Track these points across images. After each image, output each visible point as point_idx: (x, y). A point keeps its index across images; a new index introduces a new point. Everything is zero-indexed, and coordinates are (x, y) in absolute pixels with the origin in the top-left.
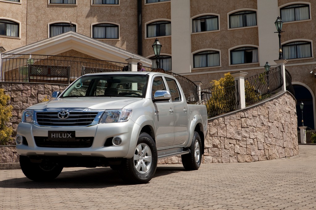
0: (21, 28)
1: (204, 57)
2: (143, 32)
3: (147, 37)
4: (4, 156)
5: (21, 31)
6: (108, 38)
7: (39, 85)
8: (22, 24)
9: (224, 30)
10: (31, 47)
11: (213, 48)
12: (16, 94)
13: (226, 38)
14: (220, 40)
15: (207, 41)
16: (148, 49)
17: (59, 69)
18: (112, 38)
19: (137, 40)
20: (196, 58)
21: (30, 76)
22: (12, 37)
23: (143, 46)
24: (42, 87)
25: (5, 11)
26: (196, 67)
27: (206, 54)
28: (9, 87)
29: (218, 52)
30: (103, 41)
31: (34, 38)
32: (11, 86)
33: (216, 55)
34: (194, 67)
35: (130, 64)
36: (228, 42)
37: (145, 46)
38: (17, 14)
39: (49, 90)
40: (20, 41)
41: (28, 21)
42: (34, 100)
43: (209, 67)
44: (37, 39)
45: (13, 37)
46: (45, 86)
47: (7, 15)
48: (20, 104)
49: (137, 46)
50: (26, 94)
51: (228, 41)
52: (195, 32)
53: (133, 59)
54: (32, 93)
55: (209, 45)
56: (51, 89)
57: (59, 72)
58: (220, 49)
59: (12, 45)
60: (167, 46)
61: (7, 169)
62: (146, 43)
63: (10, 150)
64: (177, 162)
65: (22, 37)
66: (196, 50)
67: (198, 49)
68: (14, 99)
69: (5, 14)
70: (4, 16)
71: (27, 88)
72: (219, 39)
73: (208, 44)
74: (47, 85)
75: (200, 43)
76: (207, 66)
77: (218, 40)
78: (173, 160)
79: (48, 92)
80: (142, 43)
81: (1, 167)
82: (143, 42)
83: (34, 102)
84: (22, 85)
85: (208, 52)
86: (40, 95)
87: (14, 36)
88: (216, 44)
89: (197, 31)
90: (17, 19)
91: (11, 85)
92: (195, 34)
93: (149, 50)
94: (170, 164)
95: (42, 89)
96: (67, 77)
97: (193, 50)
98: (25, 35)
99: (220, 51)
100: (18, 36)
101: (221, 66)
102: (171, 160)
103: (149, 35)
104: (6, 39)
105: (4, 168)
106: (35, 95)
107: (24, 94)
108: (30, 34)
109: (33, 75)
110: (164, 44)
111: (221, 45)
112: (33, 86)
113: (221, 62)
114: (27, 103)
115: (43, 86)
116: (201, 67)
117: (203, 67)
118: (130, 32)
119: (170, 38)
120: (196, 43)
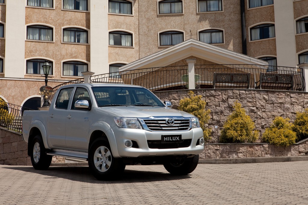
0: (134, 38)
3: (251, 40)
5: (135, 40)
6: (214, 43)
7: (228, 91)
8: (135, 34)
12: (210, 99)
16: (253, 51)
18: (217, 42)
19: (242, 44)
20: (302, 58)
22: (127, 46)
23: (248, 49)
24: (231, 93)
25: (120, 23)
28: (203, 93)
31: (146, 46)
32: (205, 93)
35: (302, 69)
37: (250, 48)
38: (130, 25)
39: (237, 94)
40: (134, 49)
41: (141, 31)
42: (225, 104)
44: (149, 47)
45: (128, 46)
46: (234, 92)
47: (122, 27)
48: (213, 107)
49: (241, 49)
50: (218, 99)
52: (299, 33)
54: (223, 98)
56: (239, 94)
59: (127, 54)
60: (272, 48)
62: (251, 46)
65: (135, 46)
66: (301, 50)
67: (303, 50)
68: (209, 103)
69: (120, 26)
70: (119, 28)
71: (219, 94)
74: (235, 91)
75: (305, 43)
79: (236, 96)
80: (246, 46)
82: (247, 45)
83: (225, 105)
84: (214, 91)
86: (229, 100)
87: (129, 46)
89: (301, 32)
90: (130, 30)
91: (205, 92)
92: (300, 35)
93: (254, 53)
95: (231, 94)
97: (298, 50)
98: (138, 44)
100: (132, 45)
103: (253, 38)
104: (122, 48)
106: (226, 99)
107: (216, 99)
108: (142, 43)
109: (219, 82)
110: (268, 46)
112: (223, 92)
114: (219, 106)
115: (232, 91)
118: (235, 36)
119: (275, 40)
120: (301, 44)
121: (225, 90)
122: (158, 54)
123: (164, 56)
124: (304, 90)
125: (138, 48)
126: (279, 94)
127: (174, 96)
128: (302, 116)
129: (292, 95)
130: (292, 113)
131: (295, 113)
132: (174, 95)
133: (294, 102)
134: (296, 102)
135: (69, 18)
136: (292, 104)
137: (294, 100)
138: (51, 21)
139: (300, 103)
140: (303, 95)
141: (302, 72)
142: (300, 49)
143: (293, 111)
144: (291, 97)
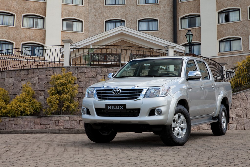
0: (84, 25)
1: (228, 43)
2: (177, 25)
3: (181, 28)
4: (73, 123)
5: (84, 27)
6: (150, 30)
7: (98, 69)
8: (84, 21)
9: (245, 21)
11: (235, 35)
12: (81, 76)
13: (247, 27)
14: (241, 29)
15: (230, 30)
16: (182, 38)
17: (113, 56)
18: (153, 30)
19: (173, 31)
20: (222, 44)
21: (91, 61)
22: (77, 32)
23: (178, 36)
24: (100, 70)
25: (72, 12)
26: (221, 51)
27: (229, 40)
28: (76, 70)
29: (240, 39)
30: (146, 33)
31: (94, 32)
32: (77, 70)
33: (238, 42)
34: (220, 52)
35: (168, 51)
36: (248, 30)
37: (180, 35)
38: (81, 14)
39: (105, 72)
40: (83, 35)
41: (89, 19)
42: (94, 80)
43: (232, 51)
44: (96, 32)
47: (74, 15)
48: (84, 83)
49: (173, 36)
50: (88, 75)
51: (248, 29)
52: (221, 23)
53: (170, 46)
54: (93, 74)
55: (232, 33)
56: (107, 71)
57: (113, 58)
58: (242, 36)
59: (78, 38)
60: (197, 35)
61: (75, 133)
62: (180, 33)
63: (77, 119)
64: (207, 128)
65: (84, 32)
66: (221, 38)
67: (223, 37)
68: (80, 79)
69: (72, 15)
70: (71, 16)
71: (89, 71)
72: (240, 28)
73: (231, 32)
74: (104, 68)
75: (225, 31)
76: (231, 50)
77: (240, 29)
78: (203, 127)
79: (105, 73)
81: (71, 132)
82: (178, 33)
84: (85, 68)
85: (232, 39)
86: (98, 76)
87: (79, 31)
88: (238, 32)
90: (81, 18)
92: (221, 25)
94: (201, 130)
95: (100, 72)
96: (119, 61)
97: (219, 38)
98: (87, 30)
99: (241, 38)
100: (82, 31)
101: (242, 50)
102: (202, 127)
103: (183, 28)
104: (73, 33)
105: (73, 132)
106: (95, 76)
107: (86, 76)
108: (90, 29)
109: (93, 61)
110: (195, 33)
111: (242, 33)
112: (93, 69)
113: (243, 47)
114: (89, 82)
116: (226, 51)
117: (227, 51)
118: (168, 25)
119: (200, 28)
120: (221, 32)
121: (95, 67)
125: (86, 34)
127: (50, 73)
135: (28, 7)
138: (12, 9)
141: (168, 54)
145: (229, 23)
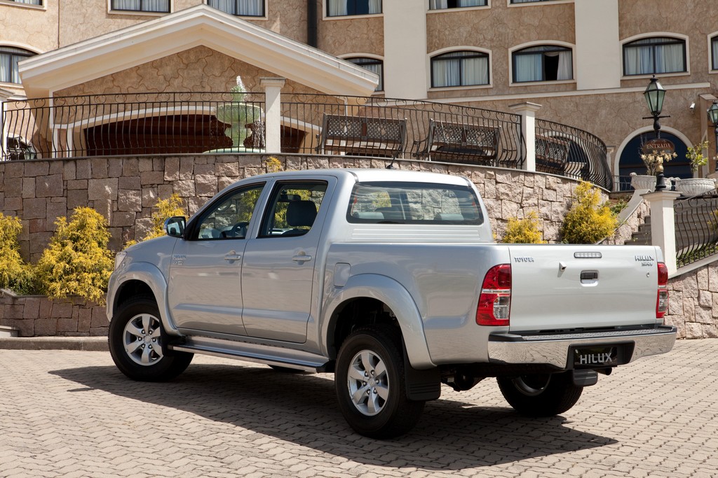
1: (455, 64)
2: (318, 4)
3: (328, 15)
6: (241, 14)
7: (360, 162)
9: (499, 7)
10: (116, 37)
11: (474, 45)
13: (504, 24)
14: (490, 28)
15: (462, 30)
16: (331, 42)
18: (250, 14)
19: (306, 22)
20: (437, 65)
21: (327, 138)
22: (27, 4)
23: (320, 36)
26: (435, 85)
27: (459, 57)
29: (486, 55)
31: (77, 9)
32: (305, 163)
33: (480, 62)
34: (432, 86)
35: (521, 116)
36: (508, 33)
37: (324, 35)
40: (45, 14)
43: (465, 86)
44: (84, 11)
45: (29, 4)
46: (373, 164)
49: (305, 34)
51: (508, 30)
52: (435, 8)
53: (530, 106)
55: (466, 37)
57: (383, 132)
58: (491, 48)
59: (29, 23)
60: (373, 37)
62: (327, 28)
65: (49, 6)
66: (438, 49)
67: (442, 47)
72: (488, 27)
73: (464, 35)
74: (376, 161)
75: (447, 33)
76: (461, 85)
77: (486, 27)
80: (316, 28)
82: (319, 27)
84: (327, 161)
85: (464, 54)
87: (31, 3)
88: (481, 37)
89: (439, 7)
91: (306, 161)
92: (436, 14)
93: (333, 46)
96: (399, 141)
97: (431, 48)
98: (56, 1)
99: (490, 52)
100: (41, 3)
101: (491, 86)
103: (332, 12)
104: (15, 9)
109: (333, 138)
110: (365, 32)
111: (492, 40)
112: (348, 163)
113: (493, 78)
115: (369, 163)
116: (448, 87)
117: (451, 86)
118: (291, 3)
119: (381, 20)
120: (437, 33)
121: (354, 158)
122: (120, 36)
123: (135, 42)
124: (522, 165)
125: (55, 12)
126: (473, 175)
127: (229, 169)
128: (520, 228)
129: (500, 178)
130: (497, 219)
131: (502, 220)
132: (229, 166)
133: (503, 194)
134: (507, 195)
136: (497, 198)
137: (502, 190)
139: (514, 197)
140: (522, 177)
141: (521, 124)
142: (435, 46)
143: (499, 215)
144: (497, 182)
145: (458, 12)
